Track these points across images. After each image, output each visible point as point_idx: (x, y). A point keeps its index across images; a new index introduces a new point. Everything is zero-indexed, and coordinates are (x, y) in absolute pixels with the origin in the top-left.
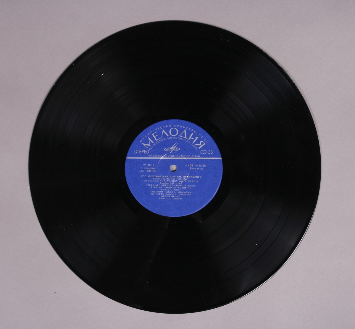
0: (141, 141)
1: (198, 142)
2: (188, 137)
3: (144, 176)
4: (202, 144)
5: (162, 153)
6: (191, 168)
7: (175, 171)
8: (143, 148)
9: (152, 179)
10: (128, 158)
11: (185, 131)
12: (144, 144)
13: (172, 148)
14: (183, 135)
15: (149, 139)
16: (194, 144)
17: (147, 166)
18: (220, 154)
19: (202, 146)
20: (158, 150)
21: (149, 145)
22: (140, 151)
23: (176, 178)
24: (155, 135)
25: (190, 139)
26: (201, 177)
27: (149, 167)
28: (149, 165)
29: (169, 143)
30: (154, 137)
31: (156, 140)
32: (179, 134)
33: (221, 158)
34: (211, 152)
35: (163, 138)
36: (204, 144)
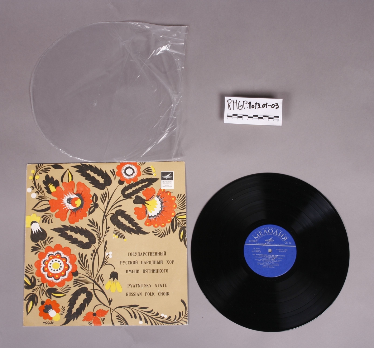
0: (253, 236)
1: (283, 237)
2: (278, 234)
3: (254, 254)
4: (286, 238)
5: (264, 242)
6: (279, 251)
7: (271, 252)
8: (254, 239)
9: (258, 256)
10: (245, 244)
11: (277, 231)
12: (255, 237)
13: (269, 240)
14: (276, 233)
15: (257, 234)
16: (281, 238)
17: (256, 249)
18: (295, 244)
19: (286, 239)
20: (262, 240)
21: (257, 238)
22: (252, 241)
23: (271, 256)
24: (260, 232)
25: (279, 235)
26: (285, 256)
27: (257, 249)
28: (257, 248)
29: (268, 237)
30: (260, 233)
31: (261, 235)
32: (273, 233)
33: (295, 246)
34: (290, 243)
35: (265, 234)
36: (287, 238)
